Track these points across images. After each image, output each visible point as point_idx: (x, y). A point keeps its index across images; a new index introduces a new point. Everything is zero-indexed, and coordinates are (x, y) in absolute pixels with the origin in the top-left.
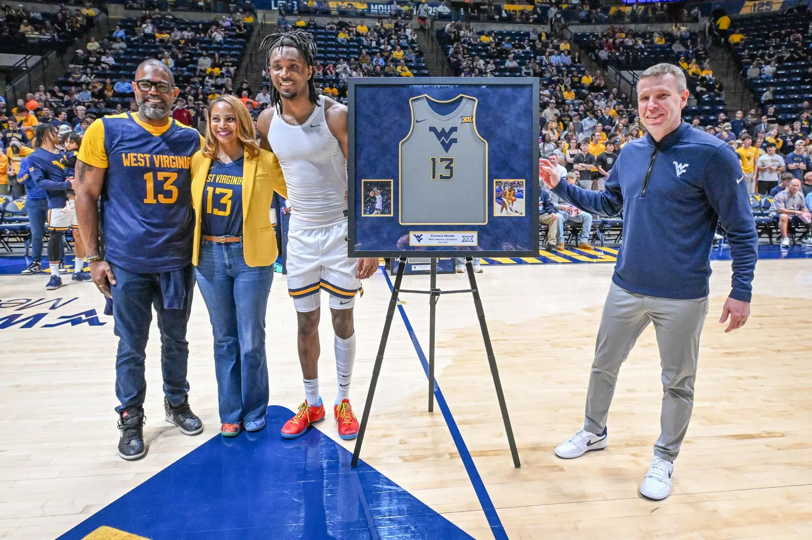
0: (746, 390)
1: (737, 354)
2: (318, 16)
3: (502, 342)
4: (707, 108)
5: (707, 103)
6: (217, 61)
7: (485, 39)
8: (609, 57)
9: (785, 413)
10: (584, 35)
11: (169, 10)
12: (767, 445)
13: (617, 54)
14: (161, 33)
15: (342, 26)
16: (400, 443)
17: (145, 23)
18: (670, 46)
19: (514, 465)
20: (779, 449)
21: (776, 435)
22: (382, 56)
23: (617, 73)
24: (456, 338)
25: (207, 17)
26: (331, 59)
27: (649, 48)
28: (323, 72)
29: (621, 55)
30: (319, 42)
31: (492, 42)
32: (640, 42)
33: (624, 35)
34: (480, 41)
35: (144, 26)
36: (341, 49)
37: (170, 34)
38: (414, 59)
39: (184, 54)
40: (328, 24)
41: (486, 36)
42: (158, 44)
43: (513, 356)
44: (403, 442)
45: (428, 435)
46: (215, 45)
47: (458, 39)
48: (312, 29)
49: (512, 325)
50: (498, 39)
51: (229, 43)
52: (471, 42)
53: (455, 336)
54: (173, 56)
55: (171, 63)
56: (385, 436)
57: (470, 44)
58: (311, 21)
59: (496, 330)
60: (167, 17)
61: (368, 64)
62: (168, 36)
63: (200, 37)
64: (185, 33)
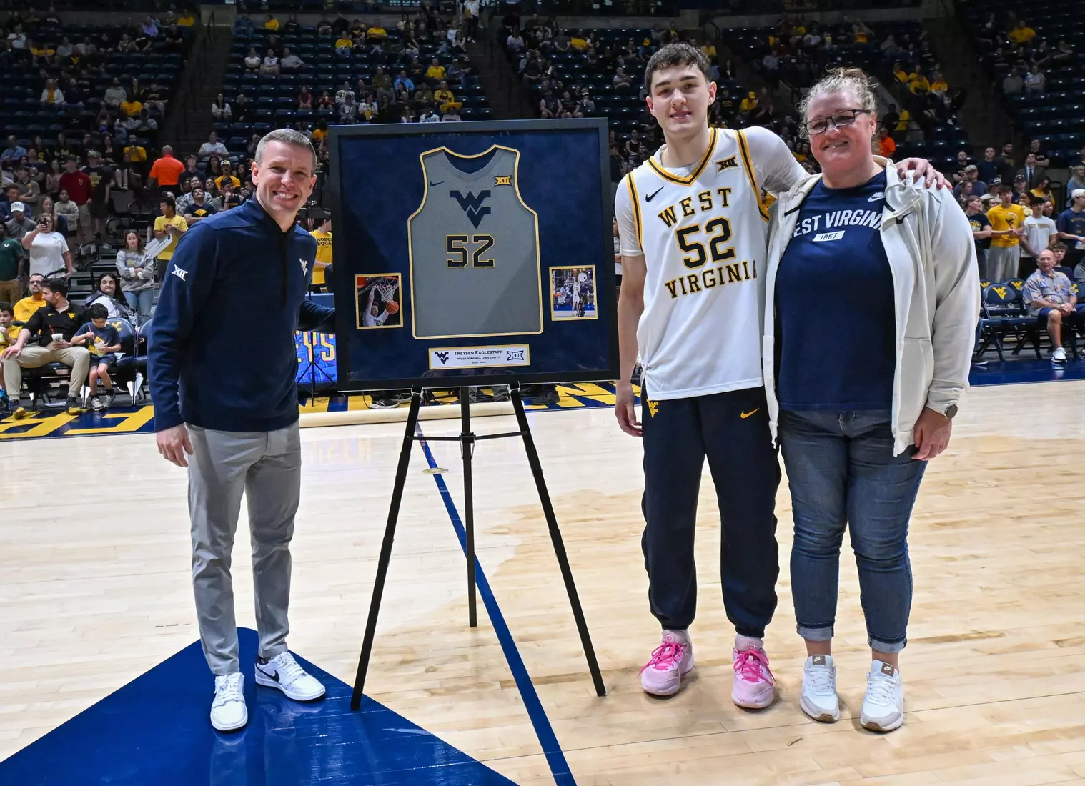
0: (957, 575)
1: (954, 524)
2: (303, 12)
3: (596, 522)
4: (941, 144)
5: (940, 136)
6: (136, 91)
7: (577, 43)
8: (779, 64)
9: (1010, 605)
10: (739, 31)
11: (52, 9)
12: (975, 650)
13: (793, 61)
14: (40, 48)
15: (341, 27)
16: (427, 671)
17: (13, 32)
18: (878, 46)
19: (596, 694)
20: (991, 654)
21: (990, 634)
22: (409, 75)
23: (793, 92)
24: (524, 518)
25: (116, 19)
26: (326, 82)
27: (844, 49)
28: (313, 103)
29: (800, 62)
30: (304, 55)
31: (590, 47)
32: (829, 39)
33: (802, 29)
34: (571, 45)
35: (12, 36)
36: (341, 66)
37: (55, 49)
38: (461, 78)
39: (81, 82)
40: (320, 26)
41: (579, 37)
42: (35, 65)
43: (610, 542)
44: (432, 669)
45: (470, 657)
46: (131, 65)
47: (532, 43)
48: (293, 33)
49: (612, 497)
50: (600, 41)
51: (154, 60)
52: (555, 48)
53: (523, 516)
54: (62, 85)
55: (58, 97)
56: (405, 662)
57: (555, 51)
58: (290, 21)
59: (586, 505)
60: (48, 20)
61: (387, 88)
62: (51, 52)
63: (107, 52)
64: (80, 46)
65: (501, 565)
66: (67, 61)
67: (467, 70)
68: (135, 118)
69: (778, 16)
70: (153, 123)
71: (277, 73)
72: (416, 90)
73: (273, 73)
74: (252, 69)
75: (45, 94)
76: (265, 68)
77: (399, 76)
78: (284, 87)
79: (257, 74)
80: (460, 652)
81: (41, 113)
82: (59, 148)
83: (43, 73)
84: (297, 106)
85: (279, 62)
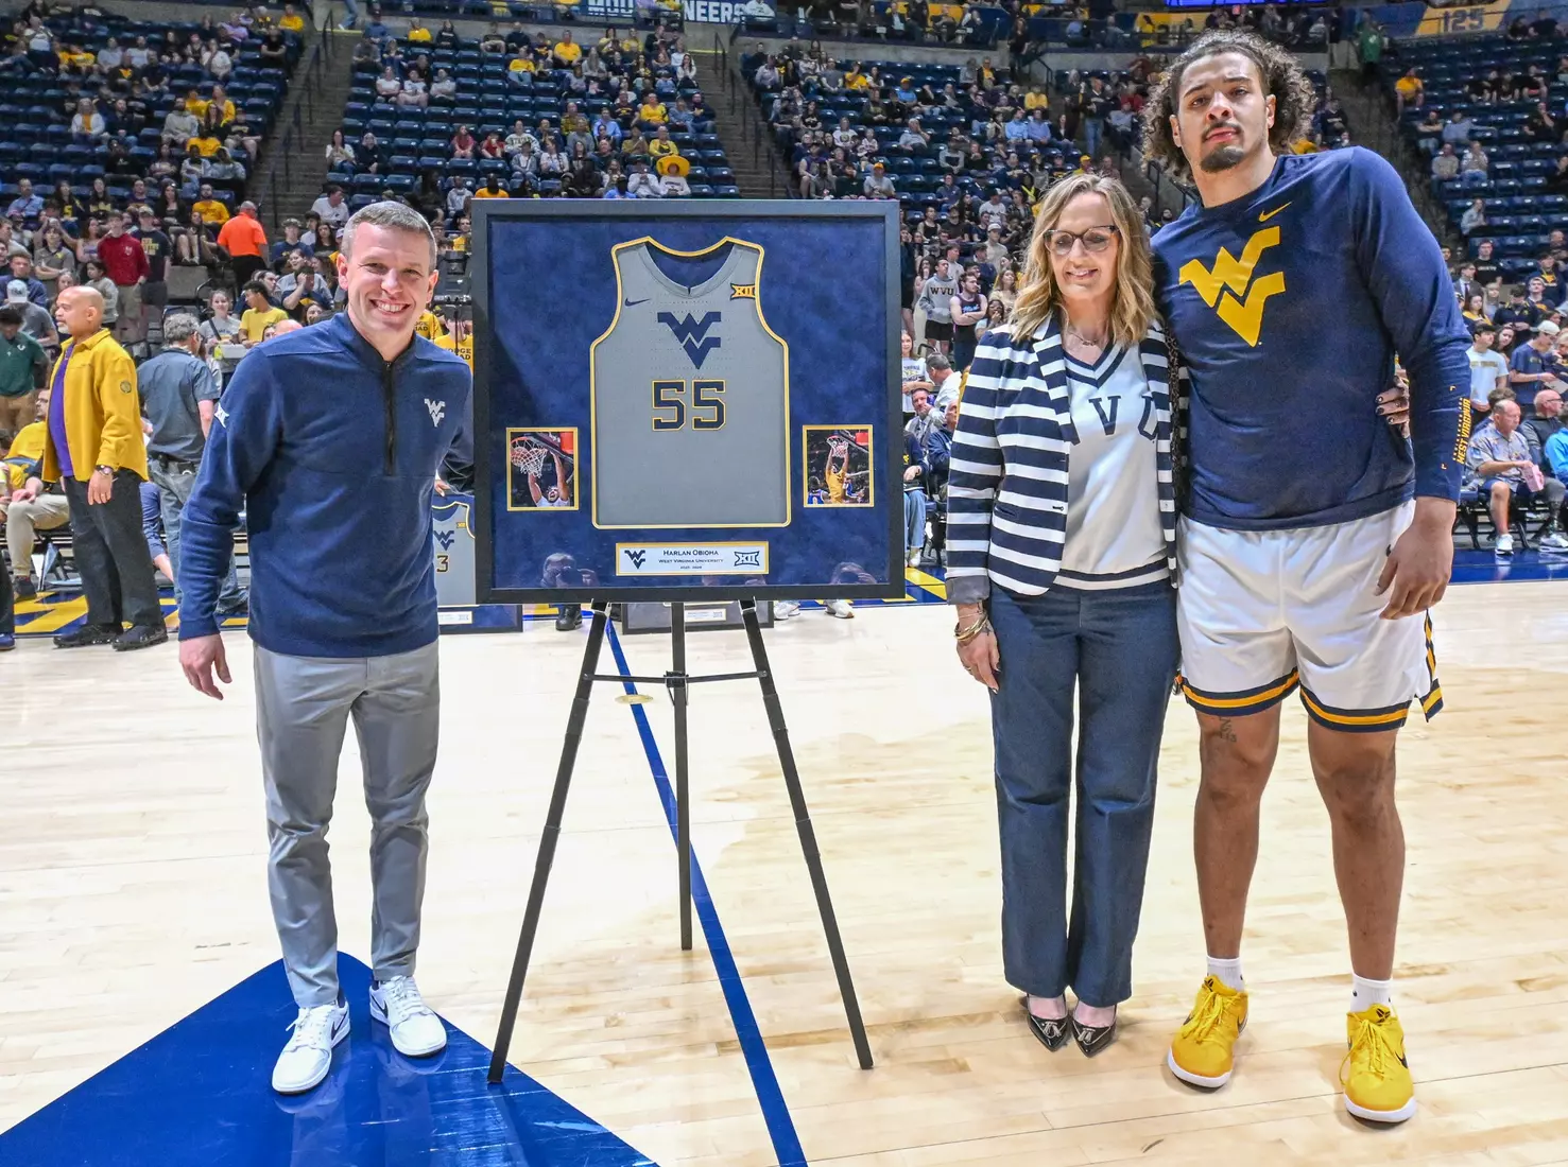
2: (463, 18)
3: (865, 784)
7: (855, 81)
9: (1453, 923)
14: (70, 51)
15: (519, 43)
16: (607, 1025)
17: (31, 26)
19: (857, 1064)
20: (1430, 1002)
21: (1428, 971)
22: (614, 116)
25: (186, 14)
26: (494, 120)
28: (474, 151)
30: (463, 80)
31: (871, 88)
34: (845, 86)
35: (29, 31)
36: (516, 98)
37: (95, 53)
38: (689, 123)
39: (132, 103)
42: (65, 77)
43: (883, 817)
44: (614, 1023)
45: (673, 1002)
46: (209, 83)
47: (792, 78)
48: (447, 48)
49: (888, 745)
50: (886, 80)
51: (242, 77)
52: (823, 86)
53: (757, 773)
54: (104, 108)
55: (97, 124)
56: (574, 1010)
57: (821, 91)
58: (445, 30)
59: (853, 758)
60: (86, 11)
61: (581, 133)
63: (171, 62)
64: (133, 52)
65: (724, 850)
67: (698, 112)
68: (212, 160)
69: (1131, 57)
70: (241, 170)
71: (424, 104)
72: (624, 138)
73: (418, 104)
74: (387, 97)
75: (78, 119)
76: (403, 96)
77: (598, 116)
78: (432, 125)
79: (394, 104)
80: (659, 992)
81: (70, 148)
82: (96, 199)
83: (74, 88)
84: (449, 154)
85: (427, 89)
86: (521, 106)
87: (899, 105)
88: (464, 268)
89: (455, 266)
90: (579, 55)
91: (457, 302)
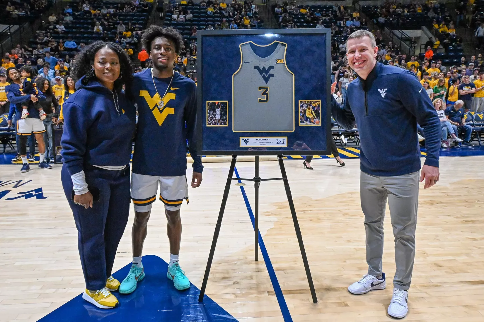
0: (479, 248)
1: (473, 222)
3: (309, 212)
4: (452, 54)
5: (452, 51)
6: (130, 27)
7: (303, 11)
8: (385, 20)
10: (369, 7)
13: (391, 19)
14: (94, 10)
15: (210, 4)
18: (426, 14)
19: (313, 302)
22: (236, 23)
23: (390, 32)
24: (278, 209)
26: (203, 25)
27: (412, 15)
29: (394, 20)
30: (195, 14)
31: (308, 13)
32: (406, 11)
33: (395, 6)
34: (300, 12)
35: (84, 5)
36: (209, 19)
37: (100, 10)
38: (256, 24)
39: (109, 23)
40: (201, 3)
41: (304, 9)
42: (93, 17)
43: (316, 222)
44: (236, 283)
45: (254, 277)
46: (129, 17)
47: (285, 11)
48: (190, 6)
49: (316, 200)
50: (312, 10)
51: (137, 15)
52: (294, 13)
53: (277, 207)
54: (102, 25)
56: (224, 278)
57: (293, 14)
58: (190, 1)
59: (305, 204)
62: (99, 12)
63: (119, 12)
64: (110, 10)
65: (268, 231)
66: (105, 16)
67: (259, 21)
68: (129, 38)
70: (136, 40)
71: (184, 21)
73: (183, 21)
75: (96, 28)
76: (179, 19)
77: (231, 23)
78: (186, 27)
79: (176, 21)
80: (250, 274)
81: (94, 35)
83: (95, 20)
84: (191, 34)
85: (185, 17)
86: (211, 21)
87: (316, 18)
88: (195, 63)
89: (192, 62)
90: (226, 6)
91: (192, 72)
